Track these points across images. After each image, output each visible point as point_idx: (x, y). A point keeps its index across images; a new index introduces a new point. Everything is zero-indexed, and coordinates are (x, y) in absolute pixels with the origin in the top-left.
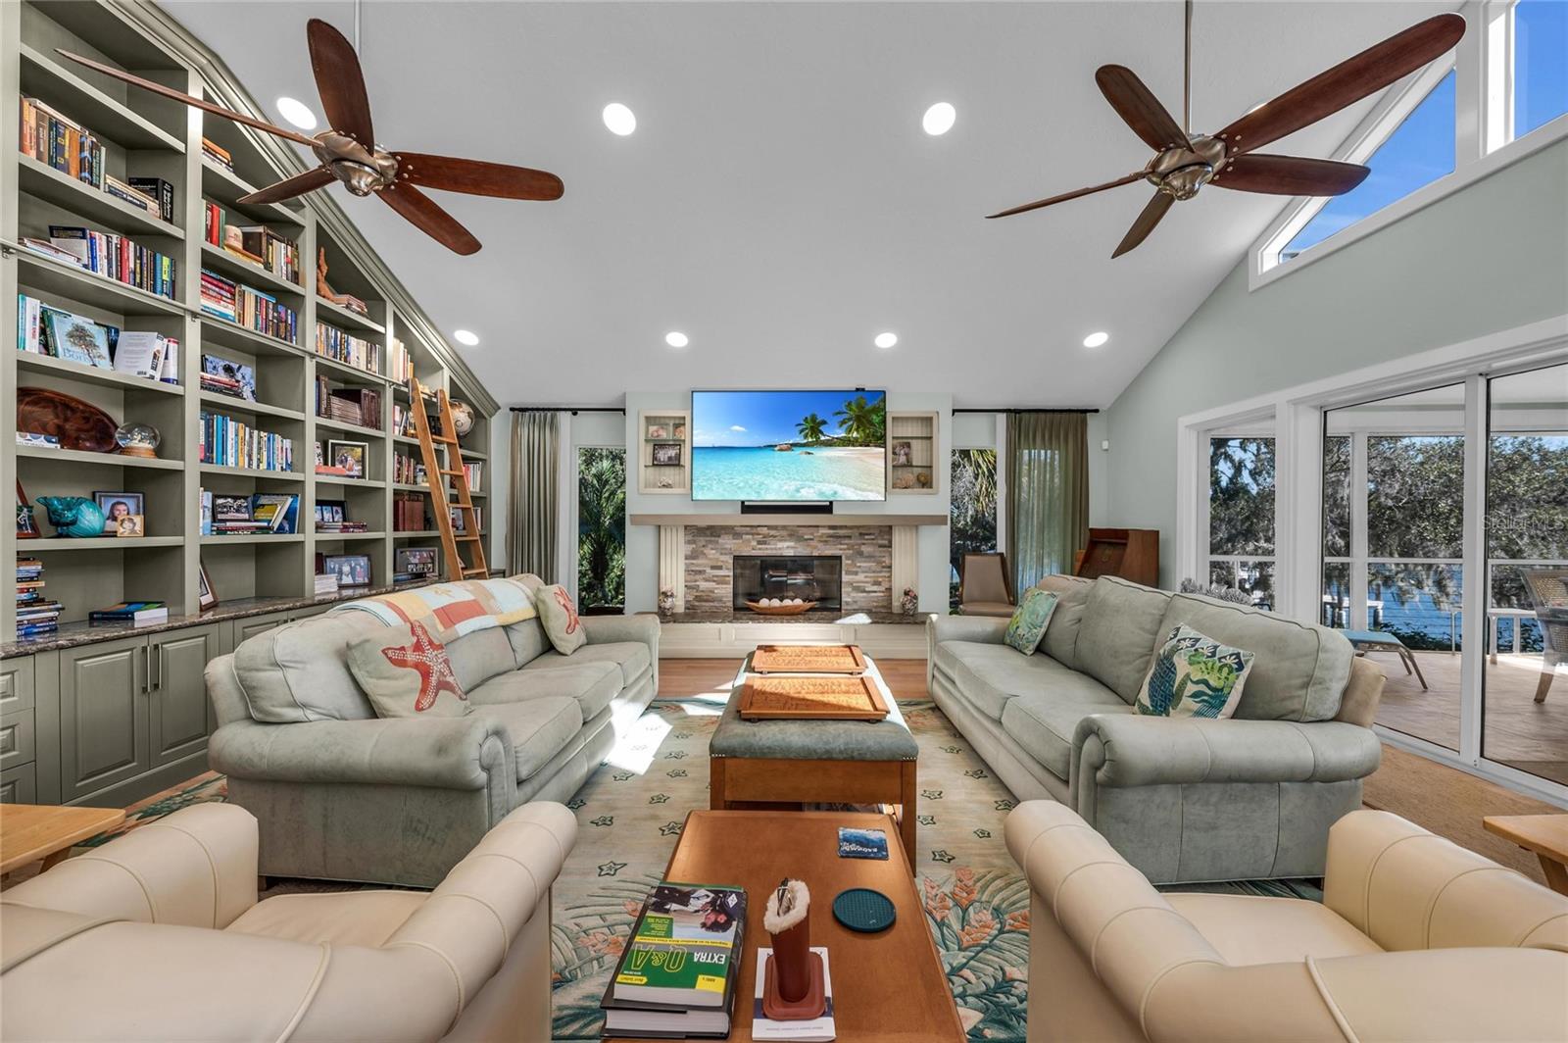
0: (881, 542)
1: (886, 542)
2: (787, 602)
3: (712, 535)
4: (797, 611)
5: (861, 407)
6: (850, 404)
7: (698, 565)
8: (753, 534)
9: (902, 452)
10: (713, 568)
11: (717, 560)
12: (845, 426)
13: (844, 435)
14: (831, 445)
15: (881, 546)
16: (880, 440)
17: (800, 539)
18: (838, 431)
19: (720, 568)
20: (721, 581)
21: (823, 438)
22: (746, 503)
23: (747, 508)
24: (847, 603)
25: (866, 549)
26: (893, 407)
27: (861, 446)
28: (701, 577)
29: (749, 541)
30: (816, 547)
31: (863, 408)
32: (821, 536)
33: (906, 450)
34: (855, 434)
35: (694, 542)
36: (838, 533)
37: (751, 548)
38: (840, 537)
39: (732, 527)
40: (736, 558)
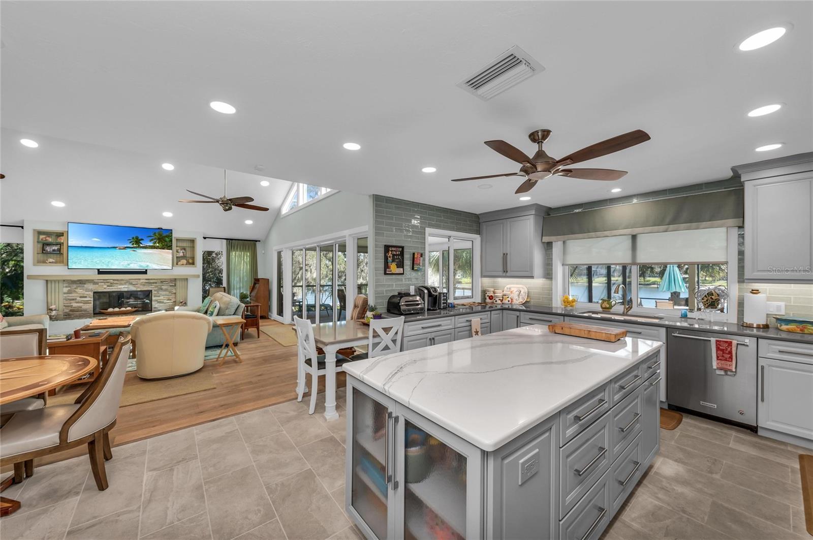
0: (172, 284)
1: (173, 284)
2: (123, 309)
3: (80, 283)
4: (128, 312)
5: (160, 235)
6: (155, 233)
7: (72, 297)
8: (104, 283)
9: (181, 252)
10: (81, 297)
11: (84, 294)
12: (152, 242)
13: (152, 245)
14: (145, 248)
15: (171, 286)
16: (169, 247)
17: (131, 284)
18: (150, 243)
19: (86, 297)
20: (87, 302)
21: (141, 245)
22: (100, 270)
23: (100, 272)
24: (155, 308)
25: (164, 287)
26: (175, 235)
27: (160, 249)
28: (74, 301)
29: (103, 285)
30: (138, 287)
31: (161, 235)
32: (142, 283)
33: (183, 251)
34: (157, 245)
35: (70, 287)
36: (149, 282)
37: (104, 288)
38: (151, 283)
39: (93, 280)
40: (94, 293)
